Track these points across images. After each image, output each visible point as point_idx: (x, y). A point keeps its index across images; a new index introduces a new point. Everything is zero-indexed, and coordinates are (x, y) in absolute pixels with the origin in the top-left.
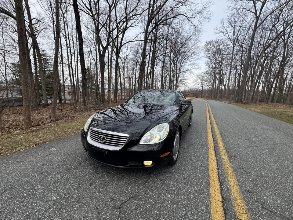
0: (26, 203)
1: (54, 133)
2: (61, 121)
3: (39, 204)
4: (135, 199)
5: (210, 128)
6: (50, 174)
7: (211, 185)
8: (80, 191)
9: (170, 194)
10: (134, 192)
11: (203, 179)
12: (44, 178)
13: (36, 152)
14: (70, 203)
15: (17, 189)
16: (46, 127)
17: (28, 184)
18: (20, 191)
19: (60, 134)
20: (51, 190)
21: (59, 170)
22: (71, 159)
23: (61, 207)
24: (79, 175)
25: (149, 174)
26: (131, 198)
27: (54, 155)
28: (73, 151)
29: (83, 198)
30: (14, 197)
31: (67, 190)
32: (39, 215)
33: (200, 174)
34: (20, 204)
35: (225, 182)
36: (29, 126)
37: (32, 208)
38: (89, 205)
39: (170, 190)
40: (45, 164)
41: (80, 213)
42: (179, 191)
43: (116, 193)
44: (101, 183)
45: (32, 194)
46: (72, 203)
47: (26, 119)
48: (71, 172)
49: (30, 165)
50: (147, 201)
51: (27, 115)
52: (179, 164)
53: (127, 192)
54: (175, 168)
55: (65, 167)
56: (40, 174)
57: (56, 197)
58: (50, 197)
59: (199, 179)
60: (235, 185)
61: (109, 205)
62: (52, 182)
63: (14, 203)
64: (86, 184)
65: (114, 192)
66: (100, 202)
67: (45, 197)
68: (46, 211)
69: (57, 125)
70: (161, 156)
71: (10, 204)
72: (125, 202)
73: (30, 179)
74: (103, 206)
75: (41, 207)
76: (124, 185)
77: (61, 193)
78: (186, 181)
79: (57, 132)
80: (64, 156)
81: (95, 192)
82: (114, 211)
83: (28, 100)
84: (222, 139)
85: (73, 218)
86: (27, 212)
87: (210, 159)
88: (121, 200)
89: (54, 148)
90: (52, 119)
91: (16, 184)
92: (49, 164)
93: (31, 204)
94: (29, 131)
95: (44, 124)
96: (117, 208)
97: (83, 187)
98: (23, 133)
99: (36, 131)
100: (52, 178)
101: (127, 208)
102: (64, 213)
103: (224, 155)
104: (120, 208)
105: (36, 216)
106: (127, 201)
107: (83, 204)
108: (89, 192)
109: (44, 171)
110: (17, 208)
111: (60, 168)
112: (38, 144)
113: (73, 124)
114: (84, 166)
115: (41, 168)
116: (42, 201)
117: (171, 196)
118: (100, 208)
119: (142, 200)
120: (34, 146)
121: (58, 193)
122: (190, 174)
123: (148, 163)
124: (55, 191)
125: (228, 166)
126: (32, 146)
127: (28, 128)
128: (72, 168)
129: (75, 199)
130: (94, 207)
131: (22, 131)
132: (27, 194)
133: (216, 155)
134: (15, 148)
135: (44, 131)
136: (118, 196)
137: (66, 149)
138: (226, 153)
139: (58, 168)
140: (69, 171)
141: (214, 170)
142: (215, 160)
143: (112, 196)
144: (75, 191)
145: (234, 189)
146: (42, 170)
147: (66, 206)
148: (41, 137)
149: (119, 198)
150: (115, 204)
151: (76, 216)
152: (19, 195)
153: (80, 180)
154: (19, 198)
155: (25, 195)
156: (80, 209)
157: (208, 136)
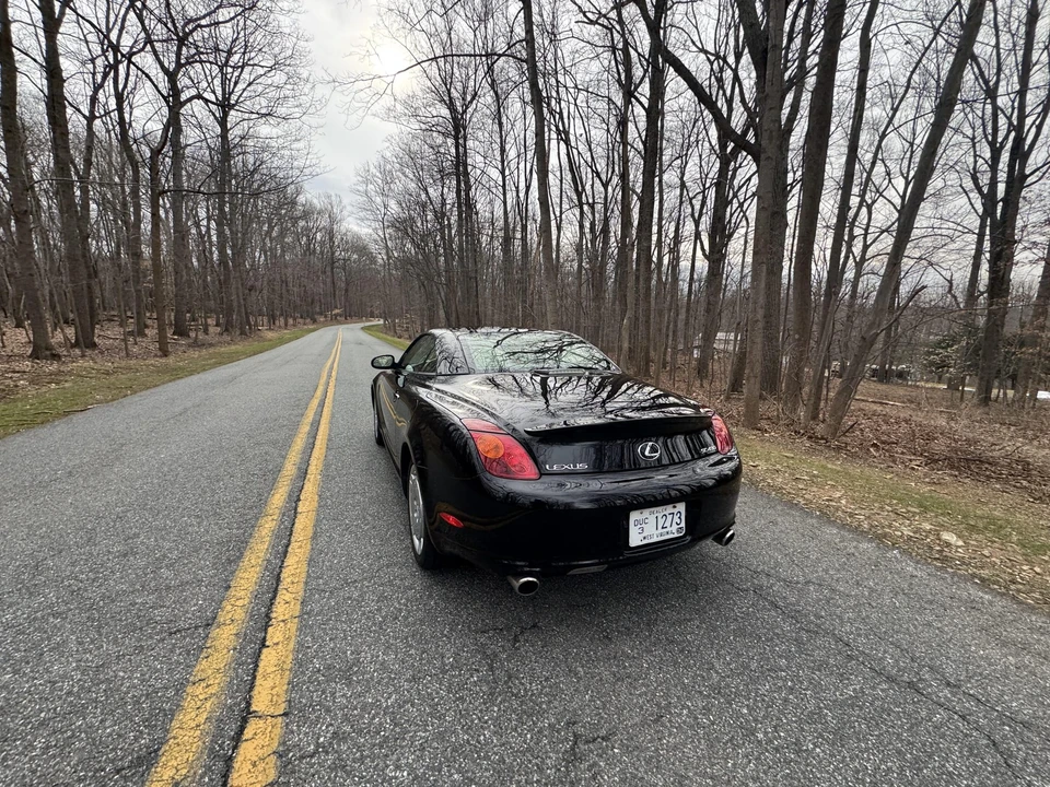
157: (312, 515)
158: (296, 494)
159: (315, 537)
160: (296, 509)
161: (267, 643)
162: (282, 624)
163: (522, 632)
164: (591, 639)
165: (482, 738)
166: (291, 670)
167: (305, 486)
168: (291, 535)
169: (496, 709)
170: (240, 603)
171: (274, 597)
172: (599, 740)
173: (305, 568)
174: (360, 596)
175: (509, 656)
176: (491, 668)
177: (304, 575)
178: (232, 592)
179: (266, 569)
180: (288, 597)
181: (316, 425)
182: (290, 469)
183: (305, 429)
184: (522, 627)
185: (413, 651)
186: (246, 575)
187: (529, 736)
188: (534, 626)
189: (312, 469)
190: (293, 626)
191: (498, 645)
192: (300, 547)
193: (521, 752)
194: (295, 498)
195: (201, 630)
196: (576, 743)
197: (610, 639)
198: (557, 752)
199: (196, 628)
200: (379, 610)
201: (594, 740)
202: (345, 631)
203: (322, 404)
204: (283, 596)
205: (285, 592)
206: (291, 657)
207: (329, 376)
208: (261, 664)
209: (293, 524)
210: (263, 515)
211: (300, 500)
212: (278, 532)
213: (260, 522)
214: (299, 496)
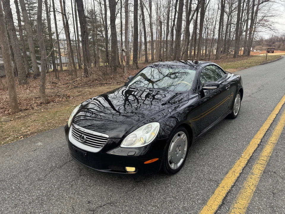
0: (14, 195)
1: (43, 121)
2: (52, 104)
3: (25, 197)
4: (112, 206)
5: (271, 122)
6: (35, 172)
7: (207, 204)
8: (61, 191)
9: (151, 206)
10: (113, 199)
11: (202, 196)
12: (29, 174)
13: (23, 146)
14: (50, 200)
15: (7, 182)
16: (35, 113)
17: (16, 178)
18: (10, 184)
19: (51, 123)
20: (35, 186)
21: (44, 168)
22: (56, 157)
23: (42, 202)
24: (62, 175)
25: (138, 182)
26: (108, 203)
27: (40, 150)
28: (60, 147)
29: (63, 197)
30: (5, 188)
31: (49, 189)
32: (24, 206)
33: (202, 190)
34: (10, 194)
35: (230, 202)
36: (17, 110)
37: (19, 200)
38: (66, 204)
39: (154, 202)
40: (31, 160)
41: (58, 210)
42: (164, 204)
43: (94, 197)
44: (82, 186)
45: (19, 188)
46: (52, 200)
47: (13, 102)
48: (54, 171)
49: (17, 160)
50: (123, 209)
51: (12, 96)
52: (182, 174)
53: (106, 198)
54: (174, 178)
55: (50, 165)
56: (26, 170)
57: (39, 194)
58: (34, 192)
59: (197, 195)
60: (242, 208)
61: (85, 207)
62: (37, 179)
63: (5, 194)
64: (67, 184)
65: (93, 196)
66: (76, 203)
67: (30, 192)
68: (30, 203)
69: (47, 109)
70: (146, 163)
71: (3, 194)
72: (101, 206)
73: (18, 174)
74: (78, 207)
75: (26, 199)
76: (105, 191)
77: (43, 190)
78: (179, 195)
79: (47, 120)
80: (50, 153)
81: (74, 194)
82: (87, 212)
83: (12, 78)
84: (277, 143)
85: (51, 212)
86: (15, 202)
87: (231, 172)
88: (97, 204)
89: (41, 142)
90: (41, 101)
91: (6, 178)
92: (34, 160)
93: (19, 196)
94: (16, 117)
95: (33, 108)
96: (91, 211)
97: (64, 187)
98: (11, 120)
99: (24, 117)
100: (37, 175)
101: (101, 212)
102: (44, 207)
103: (258, 169)
104: (94, 211)
105: (22, 206)
106: (103, 206)
107: (62, 202)
108: (69, 193)
109: (29, 168)
110: (8, 197)
111: (45, 165)
112: (26, 135)
113: (68, 108)
114: (68, 166)
115: (27, 164)
116: (27, 194)
117: (152, 208)
118: (76, 208)
119: (118, 207)
120: (21, 138)
121: (41, 190)
122: (189, 188)
123: (131, 169)
124: (38, 188)
125: (251, 184)
126: (20, 138)
127: (15, 113)
128: (56, 166)
129: (55, 197)
130: (71, 206)
131: (9, 117)
132: (15, 187)
133: (245, 167)
134: (4, 139)
135: (33, 117)
136: (95, 200)
137: (53, 145)
138: (265, 166)
139: (43, 165)
140: (53, 170)
141: (225, 187)
142: (238, 175)
143: (89, 199)
144: (56, 190)
145: (235, 212)
146: (28, 166)
147: (47, 202)
148: (29, 126)
149: (96, 202)
150: (91, 206)
151: (54, 211)
152: (9, 188)
153: (62, 181)
154: (9, 190)
155: (14, 188)
156: (57, 206)
157: (256, 137)
159: (258, 131)
160: (261, 141)
167: (253, 151)
168: (265, 134)
192: (263, 129)
209: (264, 137)
210: (275, 144)
211: (258, 144)
212: (269, 136)
213: (276, 142)
214: (258, 147)
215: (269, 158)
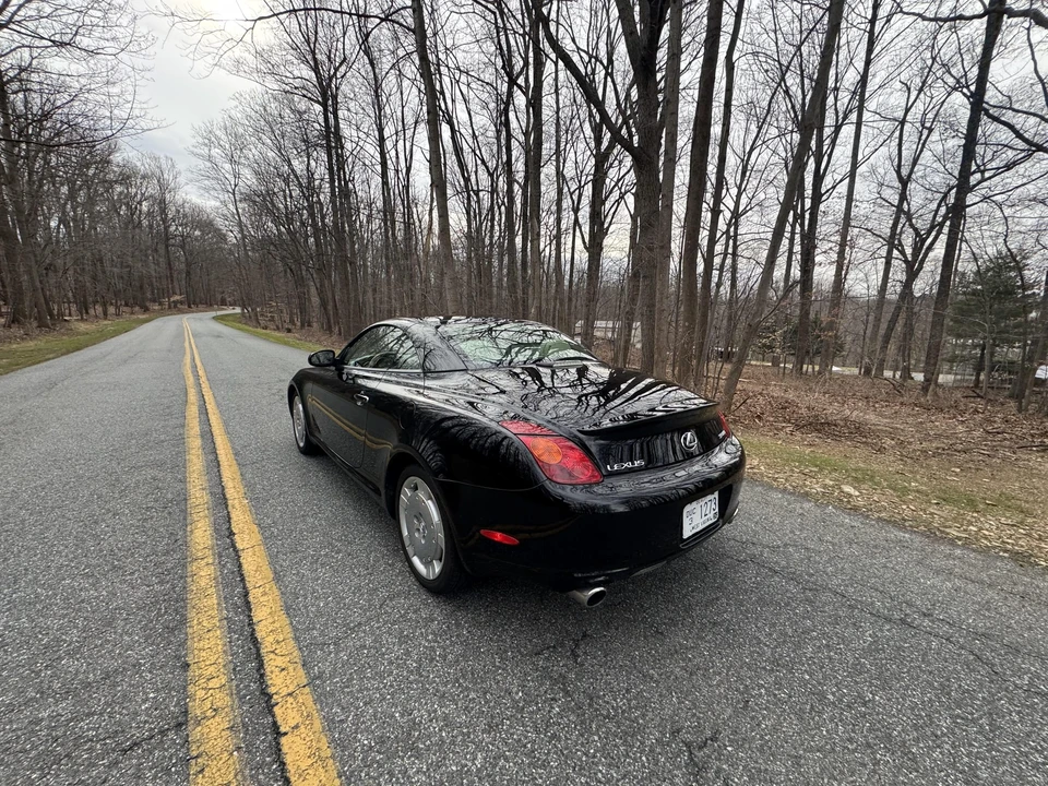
157: (261, 551)
158: (225, 527)
159: (278, 578)
160: (234, 546)
161: (282, 730)
162: (290, 700)
163: (577, 645)
164: (645, 638)
165: (600, 775)
166: (333, 757)
167: (232, 516)
168: (243, 580)
169: (596, 738)
170: (214, 683)
171: (261, 665)
172: (709, 742)
173: (283, 620)
174: (375, 641)
175: (576, 674)
176: (567, 693)
177: (288, 629)
178: (193, 672)
179: (230, 630)
180: (280, 662)
181: (208, 436)
182: (199, 495)
183: (195, 443)
184: (573, 639)
185: (473, 695)
186: (204, 644)
187: (644, 758)
188: (585, 636)
189: (231, 493)
190: (306, 697)
191: (560, 666)
192: (264, 594)
193: (646, 779)
194: (225, 532)
195: (171, 735)
196: (691, 753)
197: (662, 633)
198: (679, 768)
199: (163, 732)
200: (407, 653)
201: (705, 743)
202: (377, 689)
203: (204, 411)
204: (272, 664)
205: (272, 656)
206: (324, 740)
207: (197, 377)
208: (288, 759)
209: (240, 566)
210: (189, 560)
211: (234, 534)
212: (223, 579)
213: (189, 569)
214: (229, 528)
215: (188, 521)
